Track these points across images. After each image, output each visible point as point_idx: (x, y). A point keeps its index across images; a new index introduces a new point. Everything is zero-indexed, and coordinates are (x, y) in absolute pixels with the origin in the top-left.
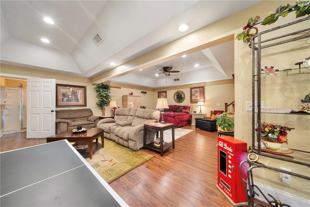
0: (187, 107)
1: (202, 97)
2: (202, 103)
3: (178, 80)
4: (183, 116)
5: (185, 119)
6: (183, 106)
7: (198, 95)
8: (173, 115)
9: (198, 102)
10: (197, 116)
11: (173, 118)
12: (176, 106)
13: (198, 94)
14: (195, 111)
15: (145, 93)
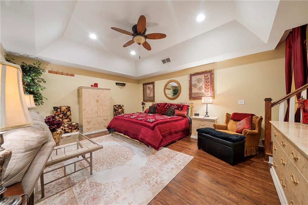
0: (183, 106)
1: (209, 89)
2: (210, 100)
3: (168, 60)
4: (174, 123)
5: (180, 128)
6: (177, 105)
7: (202, 86)
8: (153, 122)
9: (203, 98)
10: (200, 122)
11: (151, 131)
12: (166, 104)
13: (202, 84)
14: (197, 113)
15: (124, 85)
